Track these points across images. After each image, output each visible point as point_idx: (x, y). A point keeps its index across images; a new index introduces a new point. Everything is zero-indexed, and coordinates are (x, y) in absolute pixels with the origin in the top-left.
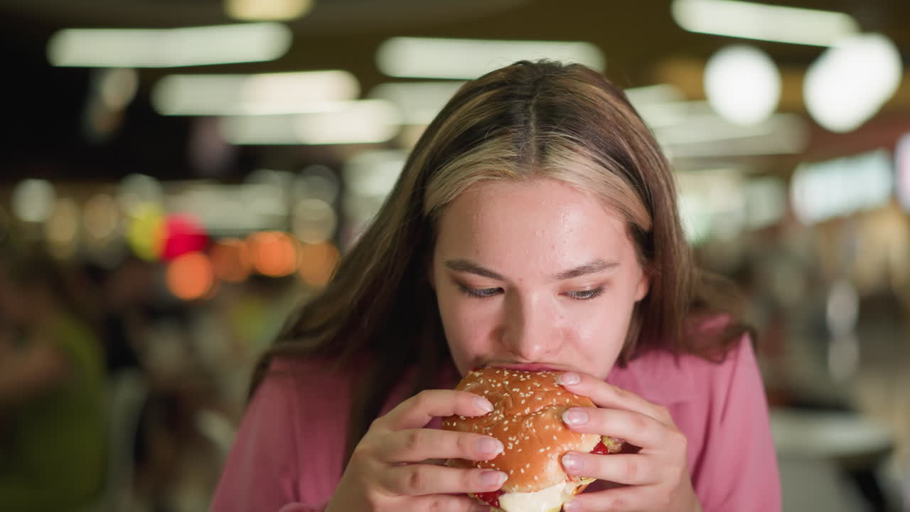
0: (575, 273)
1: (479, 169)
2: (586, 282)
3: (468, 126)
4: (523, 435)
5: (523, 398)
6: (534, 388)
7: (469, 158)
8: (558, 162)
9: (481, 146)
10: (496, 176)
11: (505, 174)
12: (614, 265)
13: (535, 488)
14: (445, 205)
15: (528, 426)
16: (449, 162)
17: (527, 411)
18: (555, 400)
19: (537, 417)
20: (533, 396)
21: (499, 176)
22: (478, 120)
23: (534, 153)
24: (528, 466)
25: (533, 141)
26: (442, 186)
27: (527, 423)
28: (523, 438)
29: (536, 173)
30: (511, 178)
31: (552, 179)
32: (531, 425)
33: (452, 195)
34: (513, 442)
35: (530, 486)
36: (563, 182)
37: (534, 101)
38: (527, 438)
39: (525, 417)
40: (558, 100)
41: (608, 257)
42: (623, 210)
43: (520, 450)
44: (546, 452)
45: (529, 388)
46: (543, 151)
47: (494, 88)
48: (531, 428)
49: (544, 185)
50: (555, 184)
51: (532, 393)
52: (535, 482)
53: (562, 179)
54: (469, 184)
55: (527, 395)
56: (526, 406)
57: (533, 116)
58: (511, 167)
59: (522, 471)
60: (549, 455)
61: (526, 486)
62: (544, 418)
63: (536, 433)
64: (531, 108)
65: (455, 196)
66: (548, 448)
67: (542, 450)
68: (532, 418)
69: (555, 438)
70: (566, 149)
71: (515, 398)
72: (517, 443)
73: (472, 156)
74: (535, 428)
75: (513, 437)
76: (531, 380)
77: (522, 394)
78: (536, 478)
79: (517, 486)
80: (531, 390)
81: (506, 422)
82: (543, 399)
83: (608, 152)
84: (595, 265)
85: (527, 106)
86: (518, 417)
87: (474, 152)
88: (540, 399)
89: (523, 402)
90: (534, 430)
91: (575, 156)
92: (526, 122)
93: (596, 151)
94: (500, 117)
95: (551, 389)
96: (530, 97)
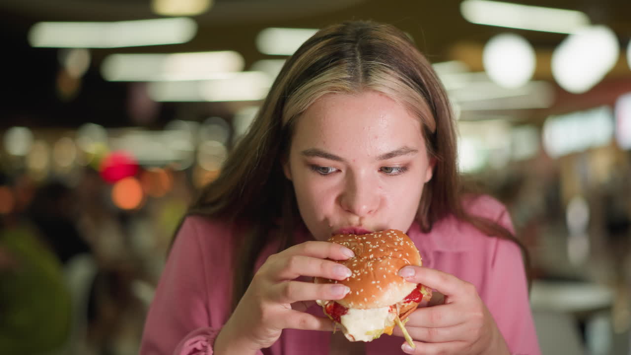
0: (390, 155)
1: (325, 86)
2: (396, 162)
3: (314, 61)
4: (364, 270)
5: (370, 248)
6: (380, 244)
7: (317, 81)
8: (377, 80)
9: (325, 73)
10: (336, 90)
11: (343, 89)
12: (414, 151)
13: (364, 307)
14: (301, 114)
15: (369, 266)
16: (302, 85)
17: (371, 256)
18: (391, 253)
19: (377, 261)
20: (378, 248)
21: (339, 91)
22: (321, 57)
23: (361, 76)
24: (362, 290)
25: (360, 68)
26: (297, 102)
27: (369, 263)
28: (363, 272)
29: (363, 89)
30: (348, 92)
31: (375, 91)
32: (371, 265)
33: (306, 105)
34: (356, 274)
35: (361, 305)
36: (381, 94)
37: (358, 45)
38: (366, 273)
39: (369, 260)
40: (375, 41)
41: (412, 145)
42: (419, 115)
43: (359, 279)
44: (376, 284)
45: (377, 243)
46: (367, 74)
47: (329, 38)
48: (370, 267)
49: (369, 96)
50: (376, 95)
51: (378, 246)
52: (365, 302)
53: (381, 91)
54: (318, 97)
55: (374, 247)
56: (371, 253)
57: (358, 53)
58: (346, 85)
59: (358, 293)
60: (378, 287)
61: (359, 304)
62: (381, 262)
63: (373, 271)
64: (356, 49)
65: (307, 106)
66: (378, 282)
67: (374, 282)
68: (373, 261)
69: (385, 276)
70: (383, 73)
71: (366, 248)
72: (359, 274)
73: (318, 79)
74: (373, 268)
75: (357, 270)
76: (381, 238)
77: (371, 246)
78: (366, 299)
79: (352, 303)
80: (378, 244)
81: (356, 261)
82: (384, 251)
83: (409, 76)
84: (403, 150)
85: (354, 47)
86: (364, 259)
87: (320, 76)
88: (382, 250)
89: (370, 250)
90: (372, 269)
91: (388, 77)
92: (354, 56)
93: (400, 74)
94: (336, 54)
95: (392, 246)
96: (355, 42)
